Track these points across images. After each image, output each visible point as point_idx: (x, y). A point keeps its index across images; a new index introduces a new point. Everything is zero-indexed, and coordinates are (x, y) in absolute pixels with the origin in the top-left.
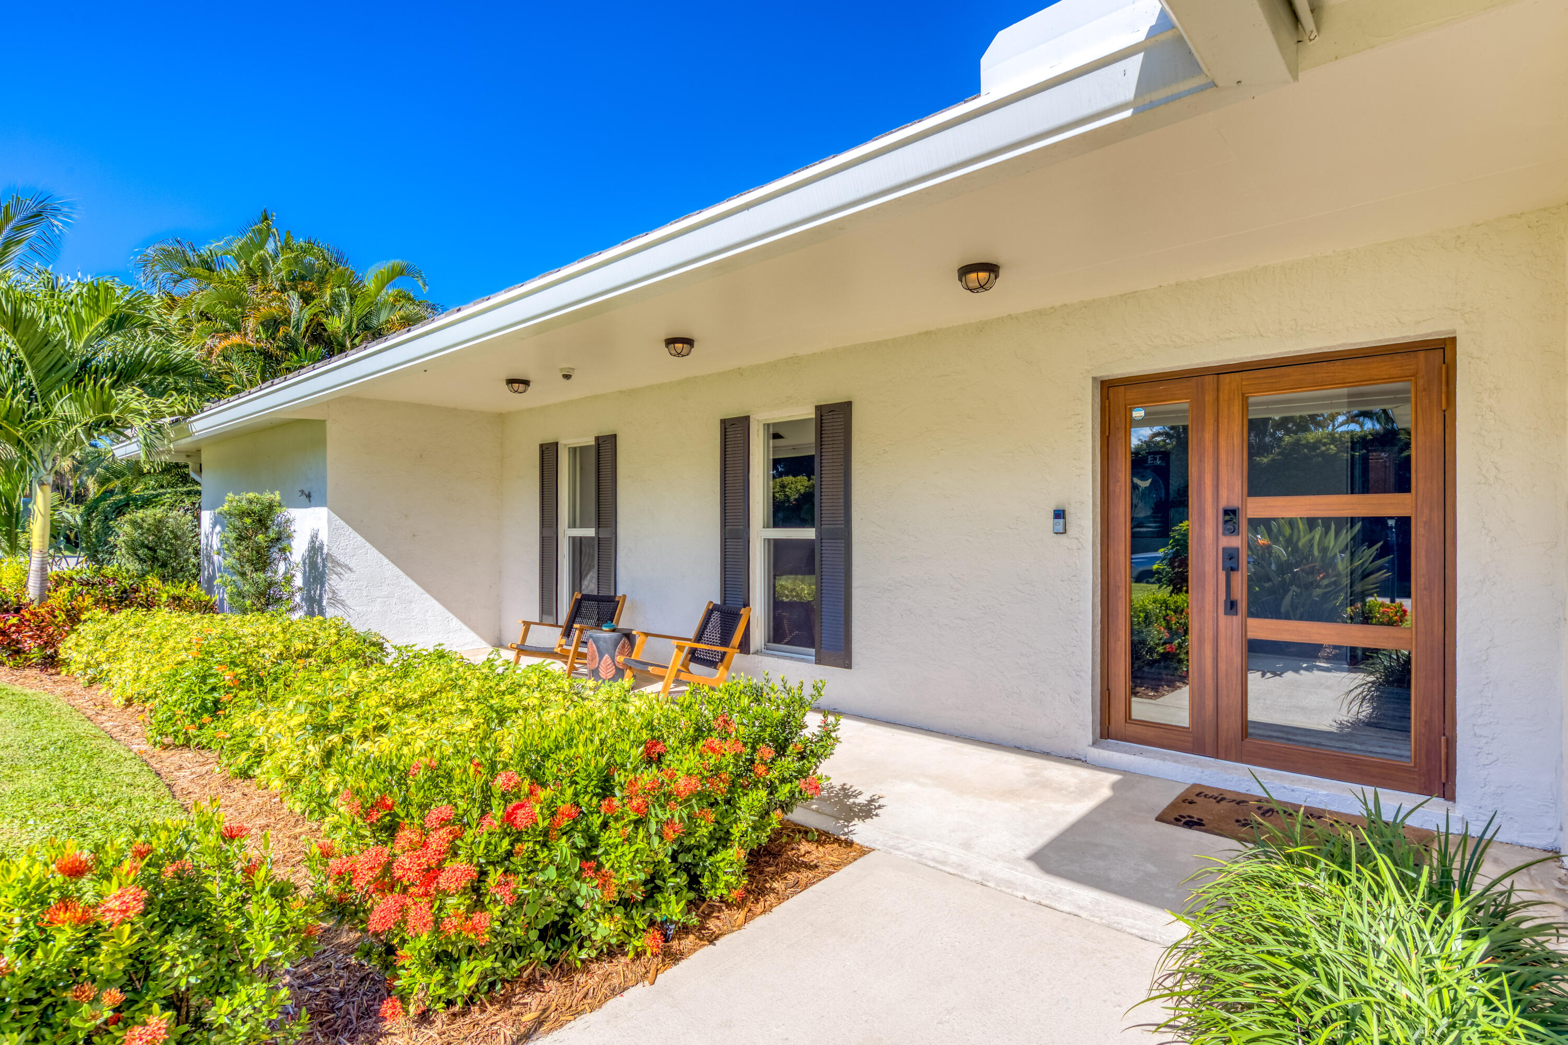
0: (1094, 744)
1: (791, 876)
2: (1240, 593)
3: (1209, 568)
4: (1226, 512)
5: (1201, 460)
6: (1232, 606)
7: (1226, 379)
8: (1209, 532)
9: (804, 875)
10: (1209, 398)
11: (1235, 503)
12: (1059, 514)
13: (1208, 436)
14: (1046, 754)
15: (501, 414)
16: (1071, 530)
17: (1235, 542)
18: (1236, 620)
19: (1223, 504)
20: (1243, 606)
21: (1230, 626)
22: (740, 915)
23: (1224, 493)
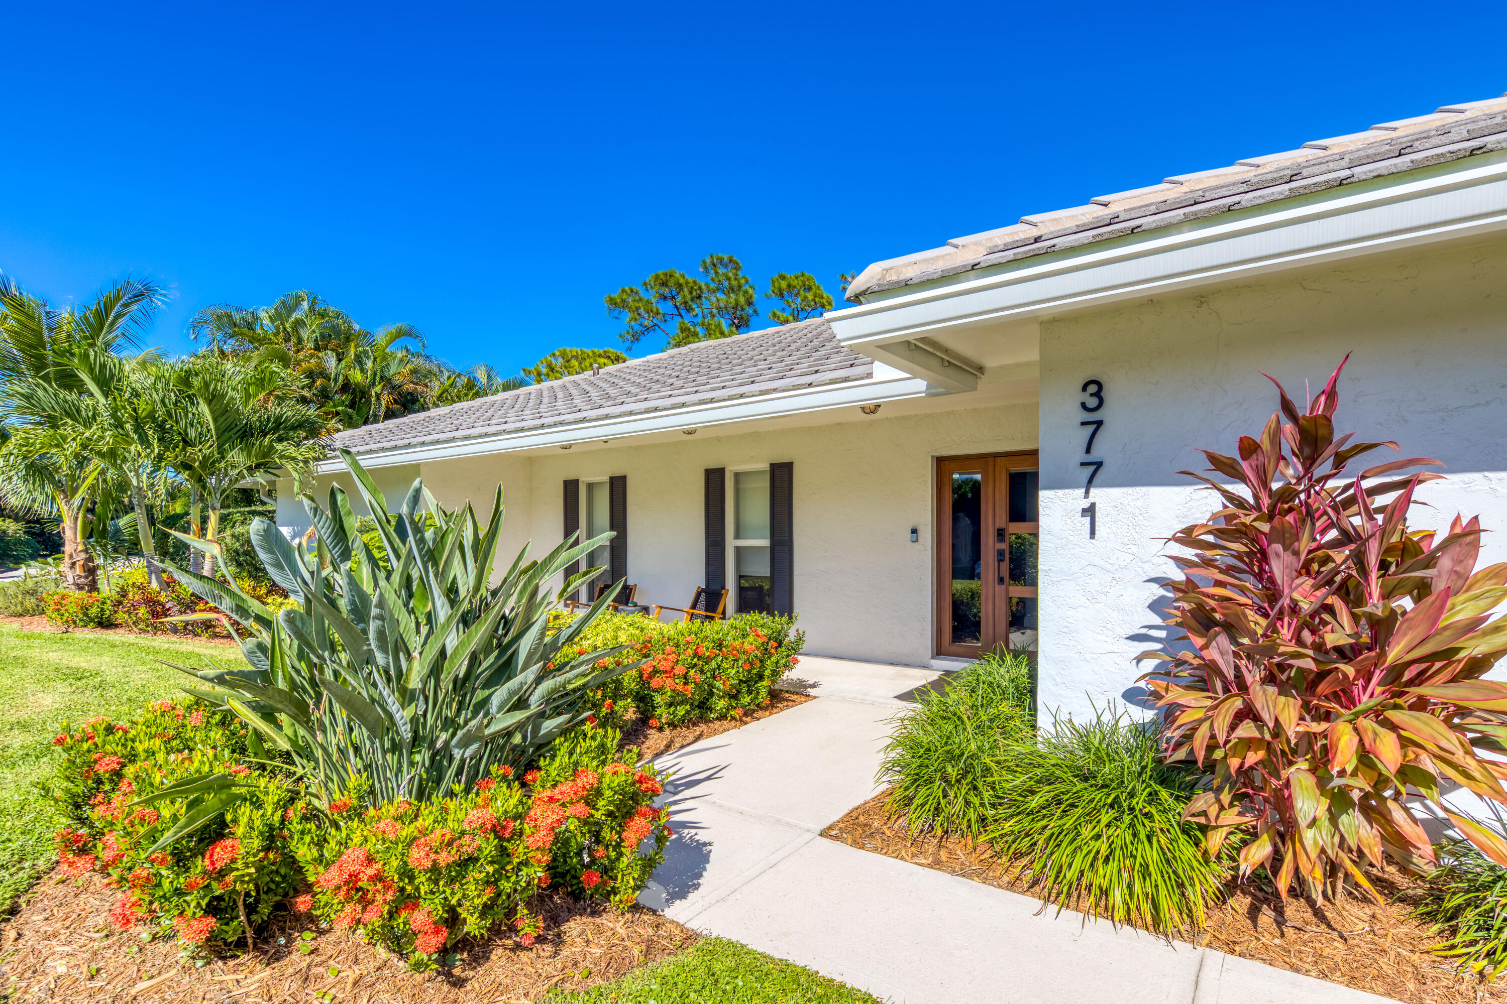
0: (933, 658)
1: (785, 703)
2: (1005, 573)
3: (991, 560)
4: (999, 530)
5: (987, 502)
6: (1001, 580)
7: (999, 460)
8: (991, 541)
9: (790, 703)
10: (991, 469)
11: (1003, 526)
12: (914, 531)
13: (990, 490)
14: (907, 665)
15: (530, 458)
16: (921, 540)
17: (1003, 546)
18: (1003, 587)
19: (997, 526)
20: (1007, 579)
21: (1000, 589)
22: (767, 713)
23: (997, 520)
